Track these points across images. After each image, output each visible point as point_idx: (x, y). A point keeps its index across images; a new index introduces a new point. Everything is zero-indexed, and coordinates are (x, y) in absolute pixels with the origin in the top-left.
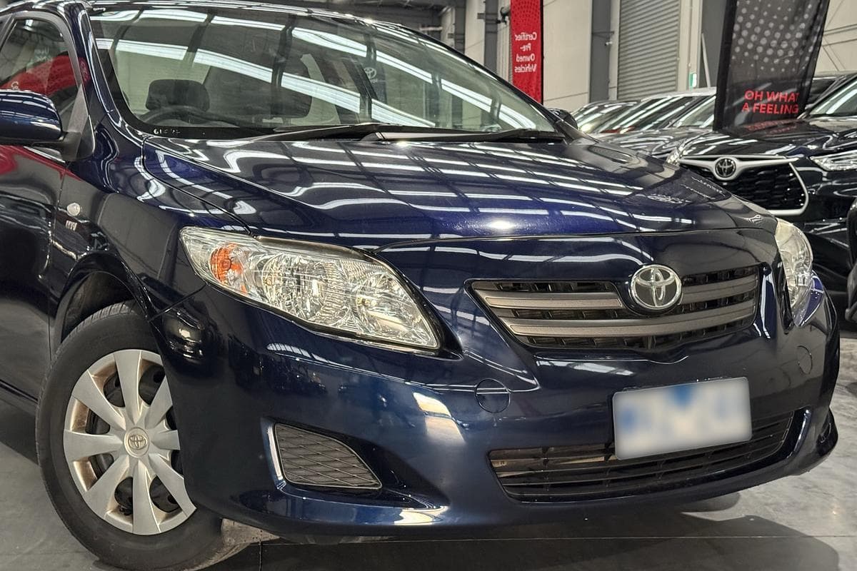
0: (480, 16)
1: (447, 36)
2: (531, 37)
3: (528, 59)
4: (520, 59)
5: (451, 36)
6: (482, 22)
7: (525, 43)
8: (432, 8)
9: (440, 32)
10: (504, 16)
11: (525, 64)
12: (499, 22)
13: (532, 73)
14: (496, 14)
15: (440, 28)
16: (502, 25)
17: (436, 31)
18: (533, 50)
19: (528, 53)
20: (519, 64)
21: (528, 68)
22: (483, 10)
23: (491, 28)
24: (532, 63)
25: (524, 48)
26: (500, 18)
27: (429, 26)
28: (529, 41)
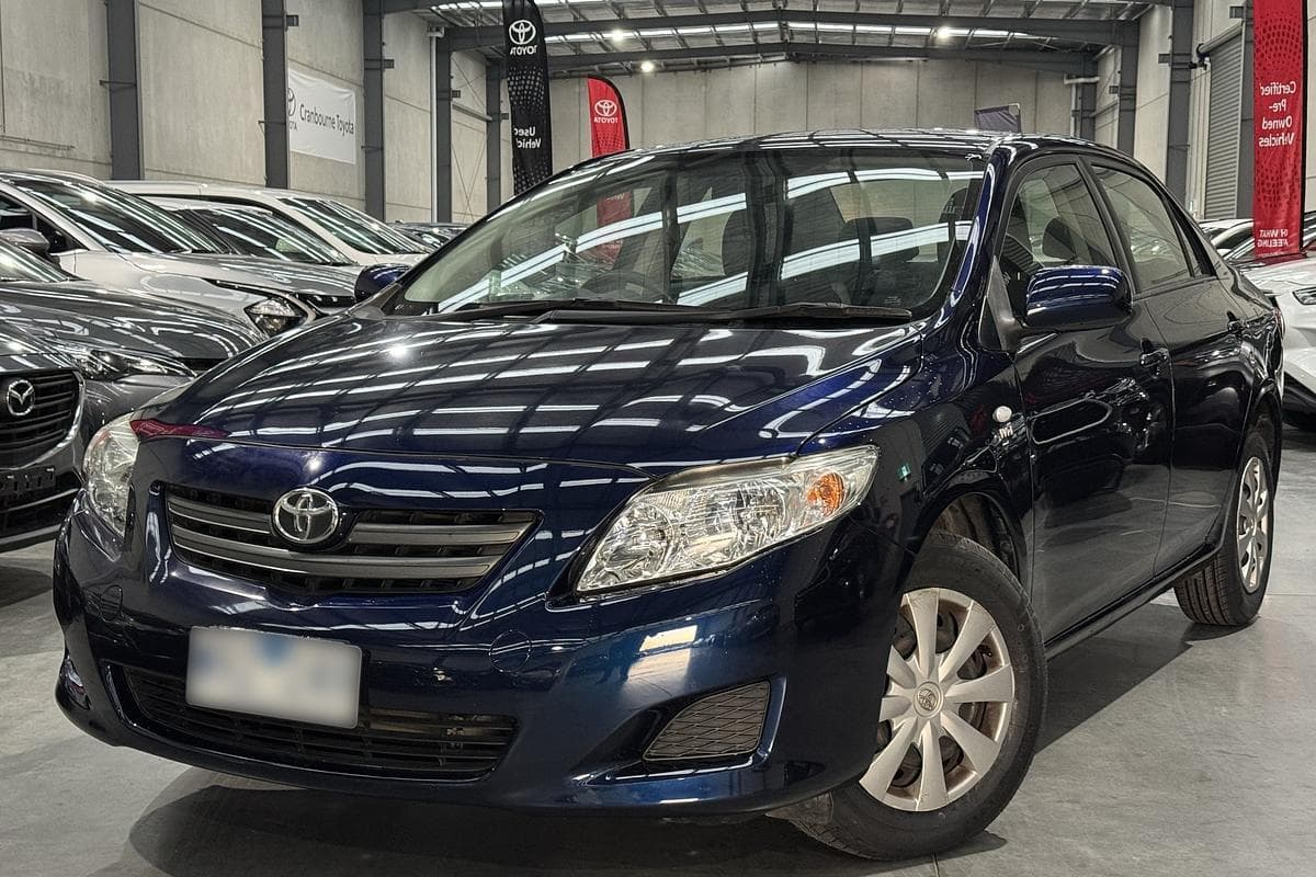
0: (1163, 58)
1: (1107, 90)
2: (1287, 89)
3: (1282, 124)
4: (1268, 124)
5: (1114, 90)
6: (1166, 68)
7: (1277, 98)
8: (1085, 50)
9: (1095, 83)
10: (1202, 56)
11: (1276, 132)
12: (1195, 66)
13: (1286, 148)
14: (1190, 55)
15: (1097, 79)
16: (1199, 71)
17: (1091, 83)
18: (1291, 110)
19: (1281, 115)
20: (1265, 134)
21: (1282, 139)
22: (1168, 50)
23: (1180, 76)
24: (1288, 131)
25: (1276, 107)
26: (1195, 60)
27: (1078, 77)
28: (1283, 96)
